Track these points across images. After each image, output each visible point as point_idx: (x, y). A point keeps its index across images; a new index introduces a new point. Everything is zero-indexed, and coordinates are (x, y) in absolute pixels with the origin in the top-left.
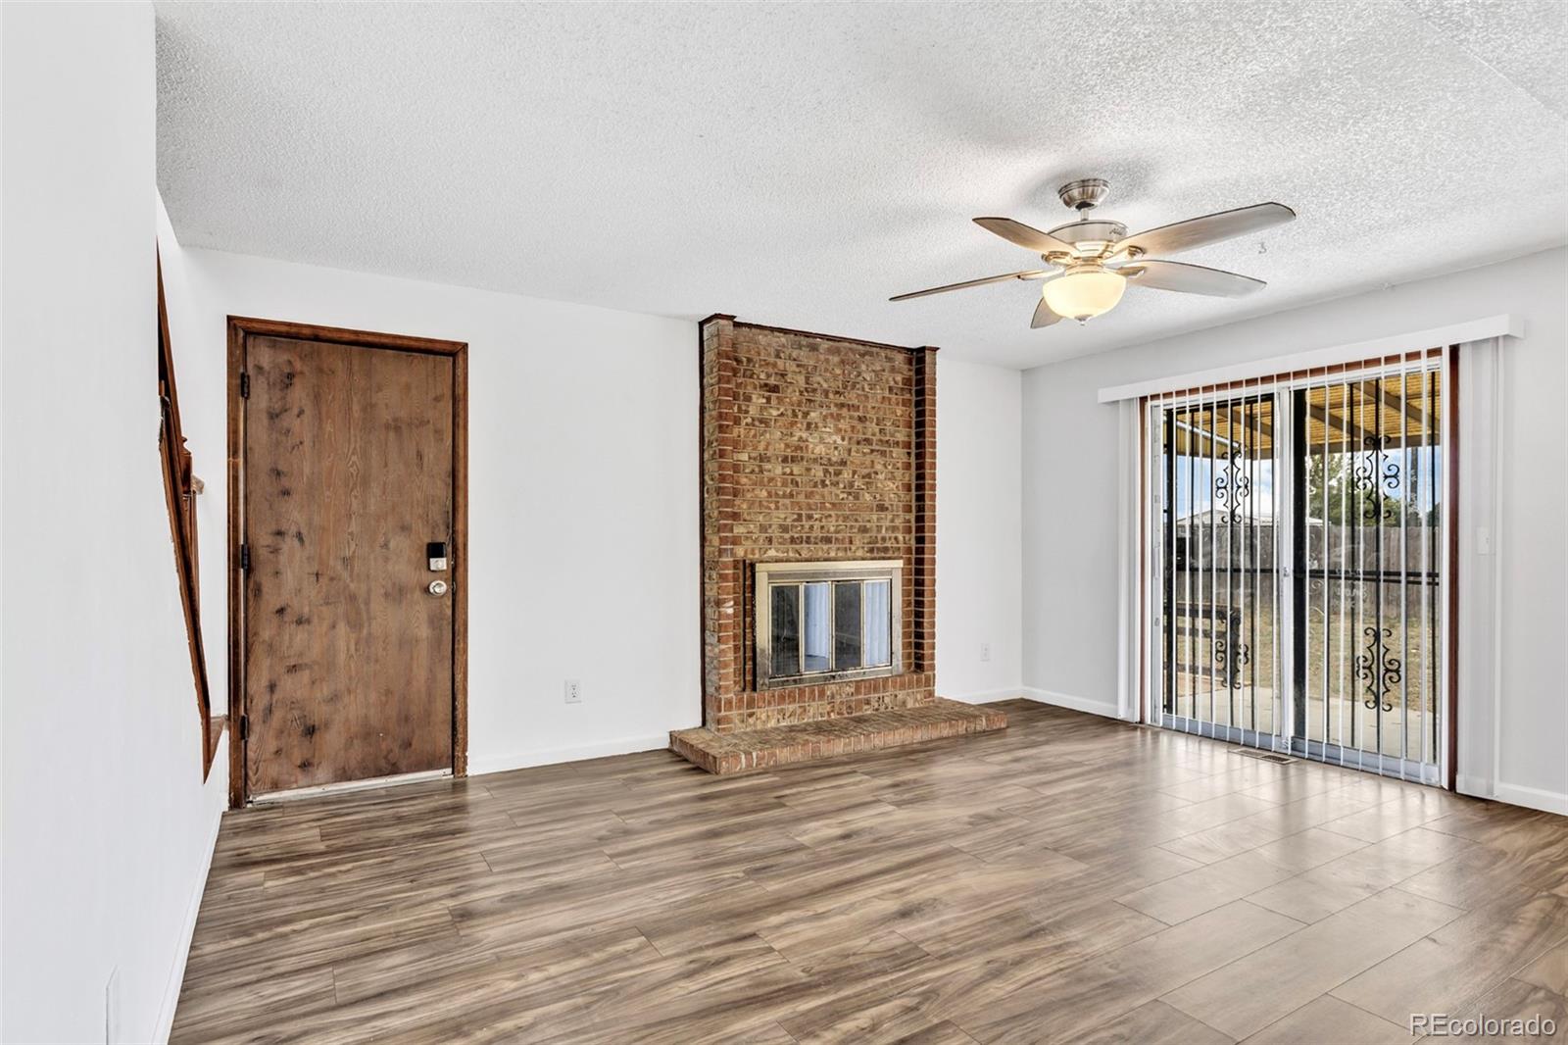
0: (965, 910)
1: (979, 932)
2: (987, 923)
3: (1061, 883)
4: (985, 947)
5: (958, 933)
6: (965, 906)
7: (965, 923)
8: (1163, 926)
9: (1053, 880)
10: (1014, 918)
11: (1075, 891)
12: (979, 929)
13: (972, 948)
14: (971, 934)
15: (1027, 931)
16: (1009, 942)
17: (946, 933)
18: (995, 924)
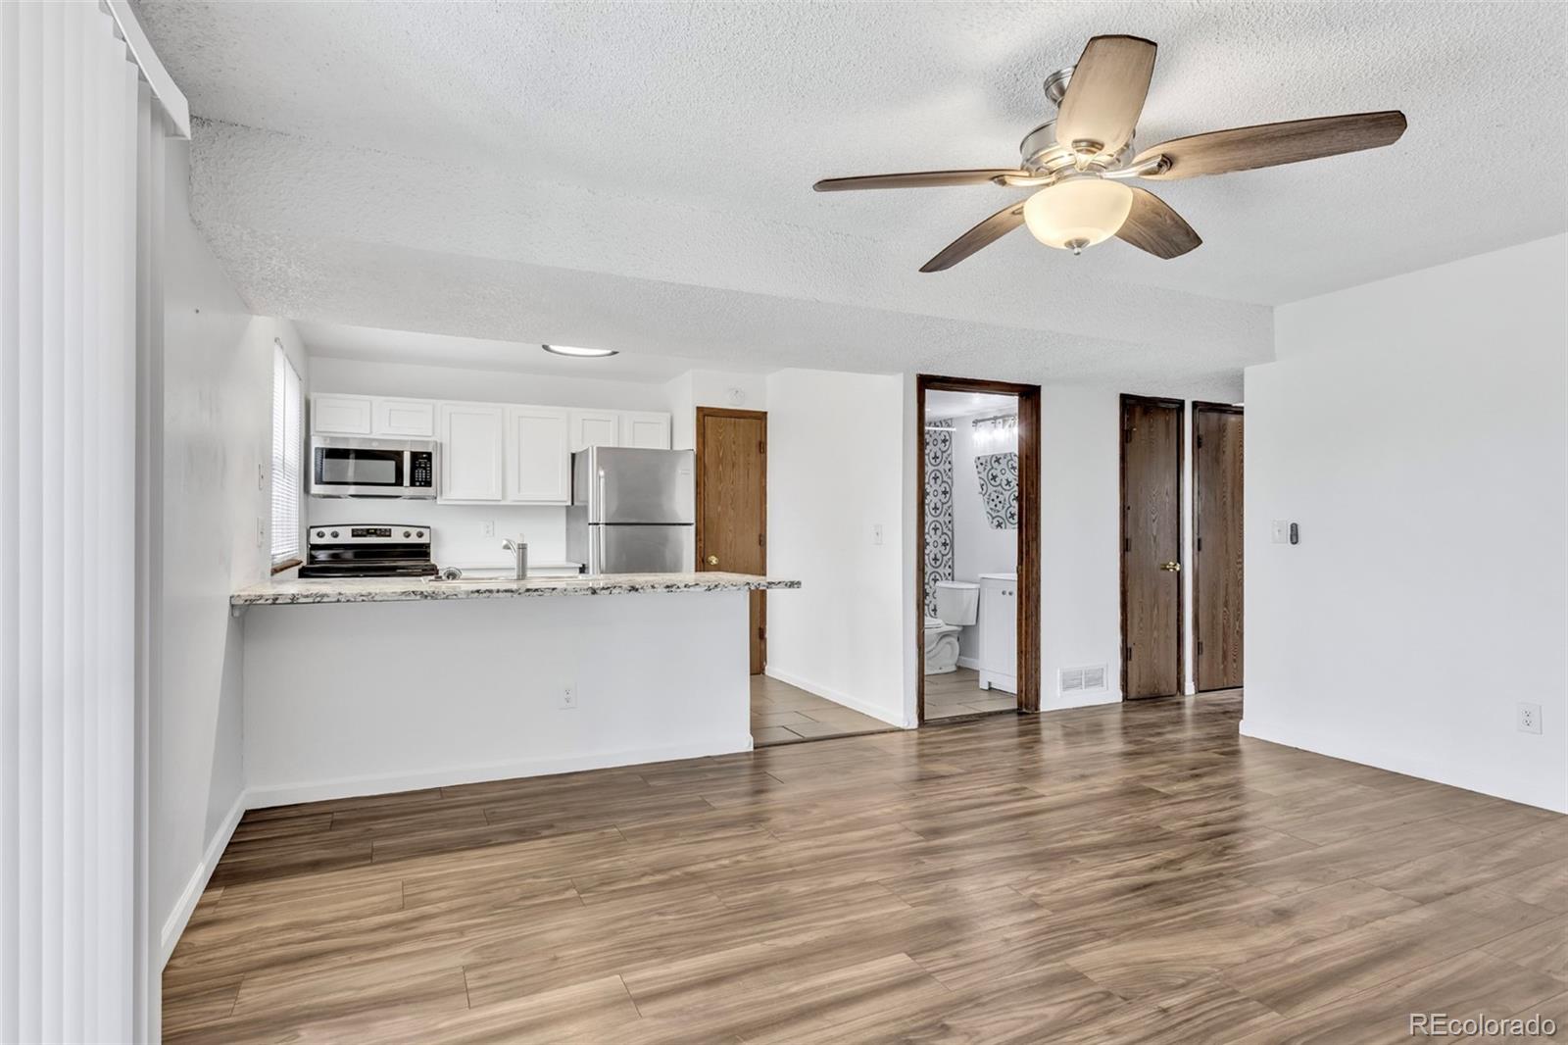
0: (1217, 912)
1: (1195, 891)
2: (1187, 898)
3: (1109, 937)
4: (1185, 880)
5: (1216, 891)
6: (1217, 917)
7: (1212, 900)
8: (1013, 887)
9: (1118, 942)
10: (1163, 901)
11: (1093, 926)
12: (1195, 893)
13: (1198, 880)
14: (1201, 890)
15: (1148, 890)
16: (1164, 882)
17: (1227, 892)
18: (1181, 897)
